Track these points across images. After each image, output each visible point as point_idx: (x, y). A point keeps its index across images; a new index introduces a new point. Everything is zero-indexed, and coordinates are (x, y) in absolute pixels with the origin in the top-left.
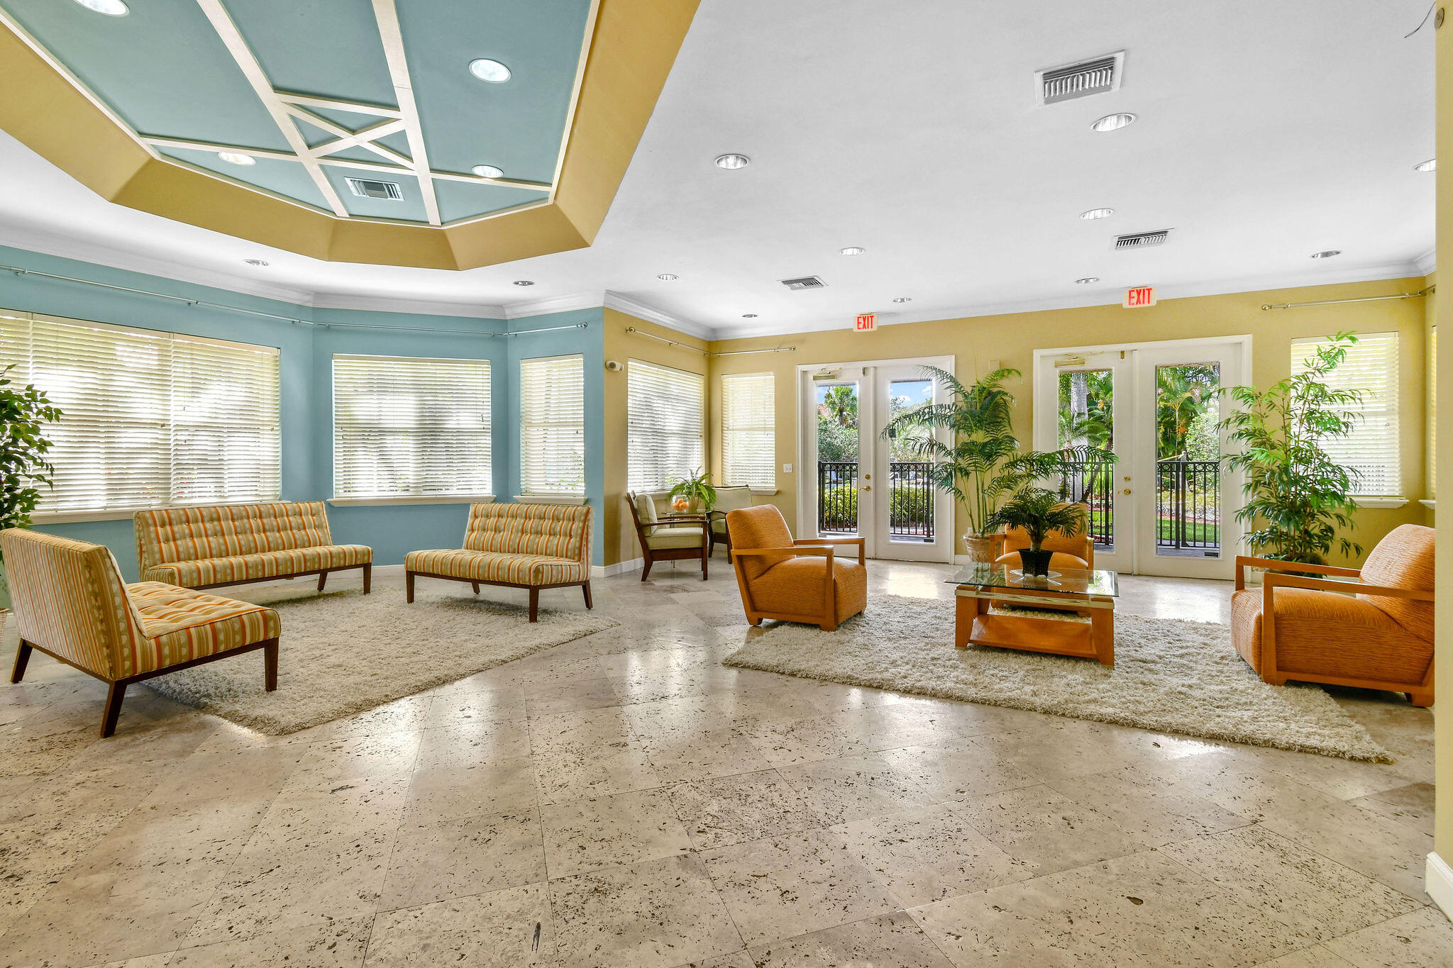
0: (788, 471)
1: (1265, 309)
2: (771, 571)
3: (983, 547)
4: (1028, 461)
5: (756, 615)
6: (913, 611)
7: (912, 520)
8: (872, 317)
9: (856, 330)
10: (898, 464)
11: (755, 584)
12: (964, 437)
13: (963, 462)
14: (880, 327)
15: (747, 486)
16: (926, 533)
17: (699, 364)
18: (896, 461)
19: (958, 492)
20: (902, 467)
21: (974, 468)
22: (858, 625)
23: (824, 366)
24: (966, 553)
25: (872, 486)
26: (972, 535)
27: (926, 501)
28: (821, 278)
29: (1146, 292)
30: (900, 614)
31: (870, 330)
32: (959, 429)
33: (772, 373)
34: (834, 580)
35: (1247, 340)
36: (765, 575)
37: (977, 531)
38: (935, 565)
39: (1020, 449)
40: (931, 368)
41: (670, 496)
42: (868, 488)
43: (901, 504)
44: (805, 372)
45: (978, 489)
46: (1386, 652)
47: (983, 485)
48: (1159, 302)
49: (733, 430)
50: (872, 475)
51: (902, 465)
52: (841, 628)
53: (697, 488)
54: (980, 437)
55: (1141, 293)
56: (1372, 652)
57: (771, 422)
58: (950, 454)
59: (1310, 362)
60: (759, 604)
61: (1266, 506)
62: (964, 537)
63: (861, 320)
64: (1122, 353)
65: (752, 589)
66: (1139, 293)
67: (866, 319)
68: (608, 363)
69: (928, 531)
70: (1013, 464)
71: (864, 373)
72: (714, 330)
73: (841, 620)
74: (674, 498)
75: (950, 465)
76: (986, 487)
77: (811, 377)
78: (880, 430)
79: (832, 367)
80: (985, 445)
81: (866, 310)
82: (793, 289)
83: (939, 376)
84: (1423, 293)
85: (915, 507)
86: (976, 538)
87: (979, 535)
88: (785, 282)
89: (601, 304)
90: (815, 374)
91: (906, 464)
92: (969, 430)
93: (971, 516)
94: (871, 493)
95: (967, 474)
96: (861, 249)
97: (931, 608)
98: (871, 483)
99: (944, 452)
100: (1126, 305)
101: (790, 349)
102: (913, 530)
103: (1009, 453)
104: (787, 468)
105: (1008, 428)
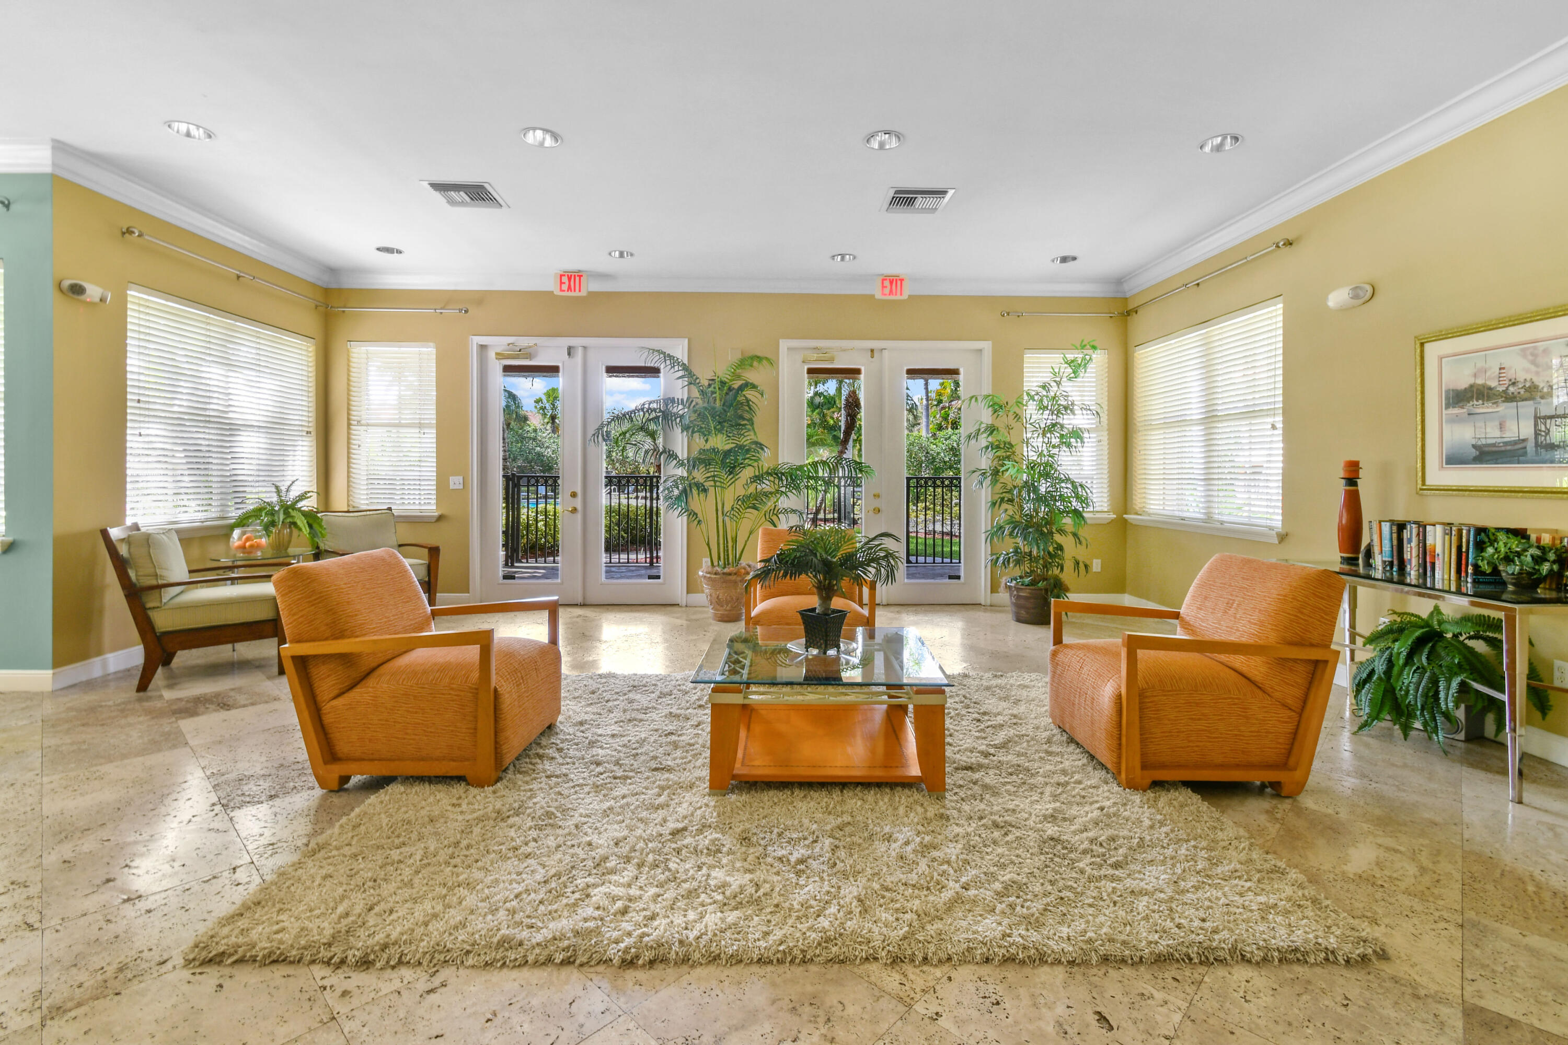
0: (457, 487)
1: (1003, 316)
2: (371, 682)
3: (724, 585)
4: (776, 474)
5: (337, 770)
6: (635, 706)
7: (632, 543)
8: (580, 276)
9: (557, 292)
10: (615, 477)
11: (334, 709)
12: (699, 442)
13: (699, 475)
14: (593, 295)
15: (390, 509)
16: (648, 560)
17: (311, 322)
18: (613, 474)
19: (692, 515)
20: (619, 482)
21: (712, 483)
22: (541, 757)
23: (511, 339)
24: (703, 592)
25: (579, 507)
26: (710, 569)
27: (648, 520)
28: (497, 189)
29: (899, 282)
30: (617, 714)
31: (577, 294)
32: (693, 432)
33: (431, 344)
34: (496, 690)
35: (986, 345)
36: (357, 690)
37: (716, 563)
38: (663, 608)
39: (766, 461)
40: (658, 351)
41: (232, 528)
42: (574, 510)
43: (618, 524)
44: (483, 348)
45: (717, 510)
46: (1253, 729)
47: (723, 505)
48: (911, 297)
49: (368, 425)
50: (579, 491)
51: (620, 478)
52: (510, 775)
53: (287, 513)
54: (720, 442)
55: (894, 282)
56: (1239, 730)
57: (430, 414)
58: (682, 465)
59: (1057, 370)
60: (343, 747)
61: (1015, 524)
62: (701, 573)
63: (565, 279)
64: (872, 351)
65: (328, 719)
66: (891, 282)
67: (572, 278)
68: (66, 283)
69: (651, 558)
70: (758, 478)
71: (569, 354)
72: (333, 271)
73: (508, 759)
74: (236, 533)
75: (682, 478)
76: (727, 508)
77: (492, 354)
78: (591, 430)
79: (524, 342)
80: (727, 453)
81: (572, 265)
82: (452, 202)
83: (668, 362)
84: (1128, 313)
85: (633, 528)
86: (716, 574)
87: (719, 569)
88: (438, 187)
89: (48, 169)
90: (499, 351)
91: (624, 477)
92: (706, 434)
93: (708, 544)
94: (579, 516)
95: (705, 490)
96: (555, 137)
97: (663, 695)
98: (578, 503)
99: (675, 462)
100: (879, 296)
101: (460, 310)
102: (633, 556)
103: (755, 464)
104: (455, 482)
105: (752, 433)
